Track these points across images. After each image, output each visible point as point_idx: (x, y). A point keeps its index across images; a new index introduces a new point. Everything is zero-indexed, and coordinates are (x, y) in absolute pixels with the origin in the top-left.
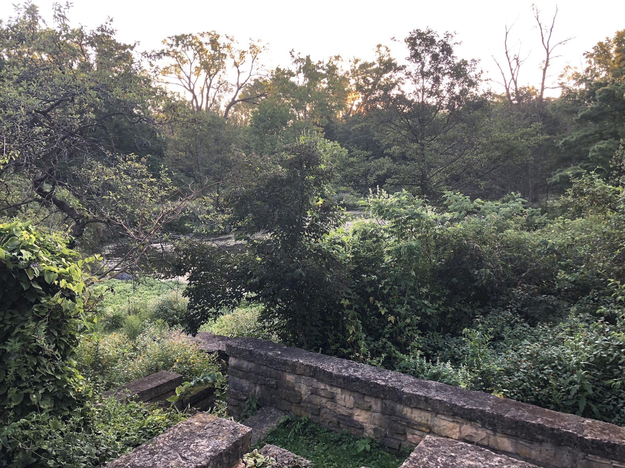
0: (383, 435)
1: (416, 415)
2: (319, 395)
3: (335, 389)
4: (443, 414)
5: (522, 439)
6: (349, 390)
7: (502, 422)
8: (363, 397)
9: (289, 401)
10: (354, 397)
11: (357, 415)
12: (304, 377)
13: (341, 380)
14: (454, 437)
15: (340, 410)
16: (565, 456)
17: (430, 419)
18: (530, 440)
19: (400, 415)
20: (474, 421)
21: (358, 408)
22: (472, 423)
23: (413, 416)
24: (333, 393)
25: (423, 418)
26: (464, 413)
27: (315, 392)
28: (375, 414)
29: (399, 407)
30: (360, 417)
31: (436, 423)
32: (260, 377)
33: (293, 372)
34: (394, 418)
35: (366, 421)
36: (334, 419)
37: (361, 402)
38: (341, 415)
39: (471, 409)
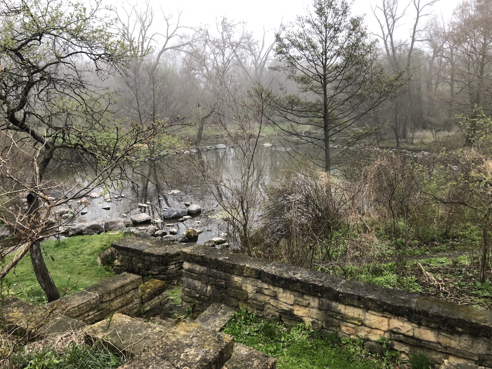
0: (320, 327)
1: (349, 311)
2: (264, 294)
3: (277, 288)
4: (374, 310)
5: (444, 331)
6: (290, 290)
7: (426, 317)
8: (303, 296)
9: (237, 298)
10: (294, 296)
11: (298, 310)
12: (250, 278)
13: (283, 282)
14: (383, 329)
15: (282, 306)
16: (481, 345)
17: (361, 313)
18: (451, 332)
19: (335, 310)
20: (401, 316)
21: (298, 304)
22: (400, 317)
23: (346, 312)
24: (275, 292)
25: (355, 313)
26: (392, 309)
27: (259, 291)
28: (313, 310)
29: (334, 304)
30: (299, 312)
31: (367, 318)
32: (211, 278)
33: (240, 274)
34: (331, 313)
35: (305, 315)
36: (277, 313)
37: (300, 299)
38: (282, 310)
39: (400, 306)
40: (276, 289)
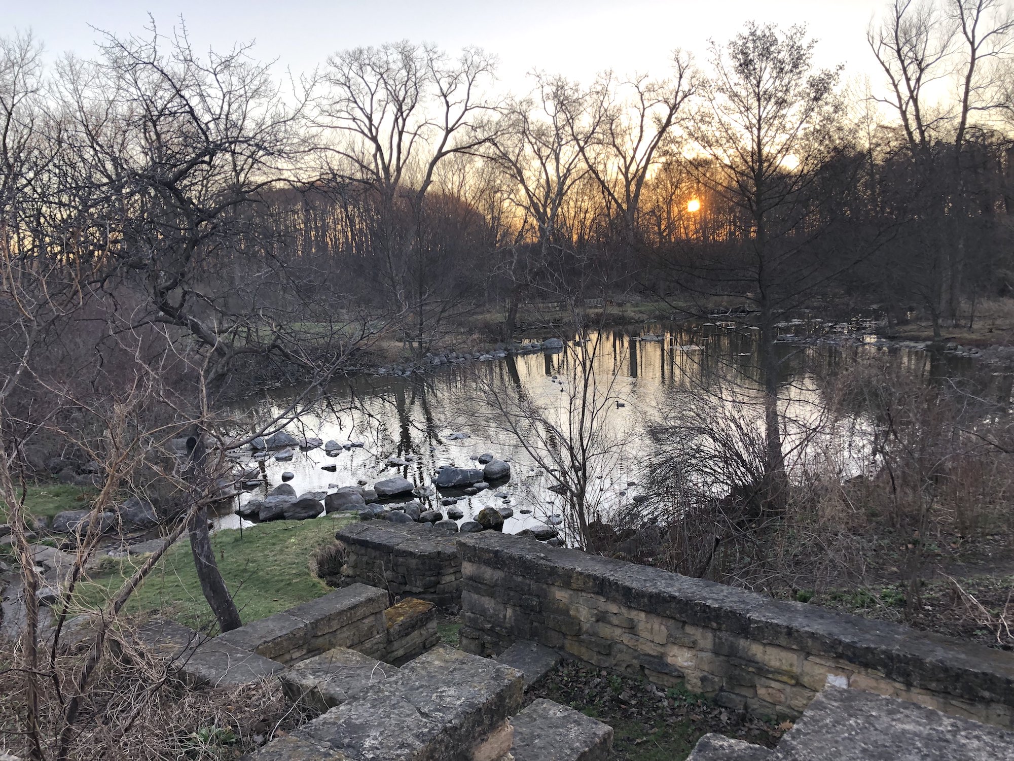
0: (717, 687)
1: (772, 657)
2: (610, 623)
3: (635, 612)
4: (818, 656)
5: (955, 697)
6: (658, 615)
7: (920, 669)
8: (683, 627)
9: (560, 632)
10: (667, 628)
11: (674, 656)
12: (583, 594)
13: (646, 600)
15: (644, 647)
17: (795, 663)
18: (969, 699)
19: (745, 656)
20: (872, 668)
21: (674, 644)
22: (870, 670)
23: (766, 657)
24: (631, 620)
25: (784, 661)
26: (854, 654)
27: (602, 618)
28: (704, 654)
29: (742, 643)
30: (677, 658)
31: (805, 670)
32: (512, 594)
33: (567, 586)
34: (736, 661)
35: (688, 664)
36: (635, 661)
37: (678, 634)
38: (645, 655)
39: (868, 648)
40: (633, 614)
